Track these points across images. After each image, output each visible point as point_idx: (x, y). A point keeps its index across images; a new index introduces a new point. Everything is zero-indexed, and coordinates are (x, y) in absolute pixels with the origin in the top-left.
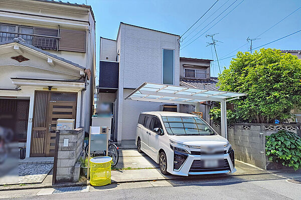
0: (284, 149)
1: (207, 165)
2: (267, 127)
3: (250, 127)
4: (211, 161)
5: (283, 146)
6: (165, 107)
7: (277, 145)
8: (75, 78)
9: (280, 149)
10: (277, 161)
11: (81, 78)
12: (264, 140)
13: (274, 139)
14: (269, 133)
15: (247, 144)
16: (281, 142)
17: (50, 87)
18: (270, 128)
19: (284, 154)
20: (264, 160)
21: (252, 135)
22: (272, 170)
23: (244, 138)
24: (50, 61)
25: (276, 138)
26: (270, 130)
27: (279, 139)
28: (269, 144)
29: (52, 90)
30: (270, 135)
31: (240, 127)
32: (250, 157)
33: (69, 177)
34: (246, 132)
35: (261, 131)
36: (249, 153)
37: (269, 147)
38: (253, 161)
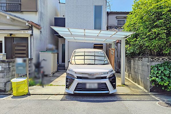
0: (163, 77)
1: (88, 86)
2: (153, 59)
3: (142, 59)
4: (92, 84)
5: (163, 75)
6: (95, 45)
7: (158, 73)
8: (26, 28)
9: (160, 77)
10: (158, 86)
11: (30, 28)
12: (150, 69)
13: (156, 69)
14: (154, 64)
15: (140, 72)
16: (161, 71)
17: (11, 34)
18: (155, 60)
19: (162, 81)
20: (149, 84)
21: (143, 65)
22: (155, 92)
23: (138, 67)
24: (8, 17)
25: (158, 68)
26: (155, 61)
27: (160, 68)
28: (153, 72)
29: (12, 36)
30: (154, 65)
31: (137, 59)
32: (141, 82)
33: (3, 89)
34: (140, 63)
35: (148, 62)
36: (141, 78)
37: (152, 75)
38: (143, 84)
